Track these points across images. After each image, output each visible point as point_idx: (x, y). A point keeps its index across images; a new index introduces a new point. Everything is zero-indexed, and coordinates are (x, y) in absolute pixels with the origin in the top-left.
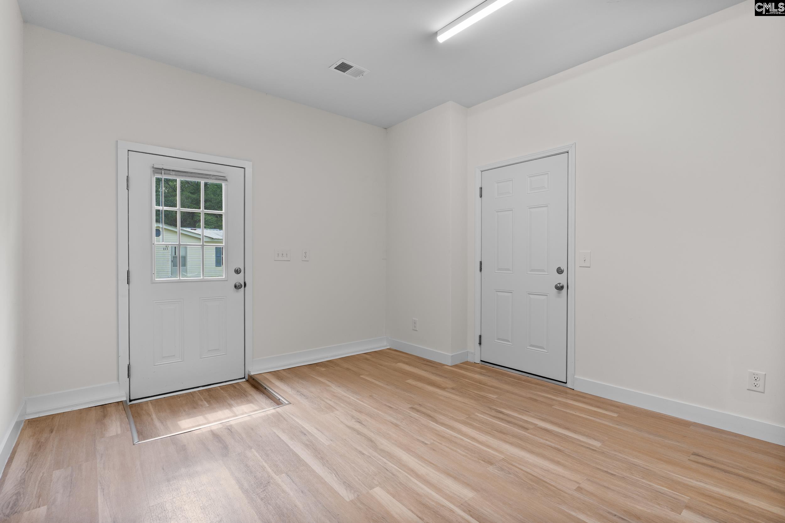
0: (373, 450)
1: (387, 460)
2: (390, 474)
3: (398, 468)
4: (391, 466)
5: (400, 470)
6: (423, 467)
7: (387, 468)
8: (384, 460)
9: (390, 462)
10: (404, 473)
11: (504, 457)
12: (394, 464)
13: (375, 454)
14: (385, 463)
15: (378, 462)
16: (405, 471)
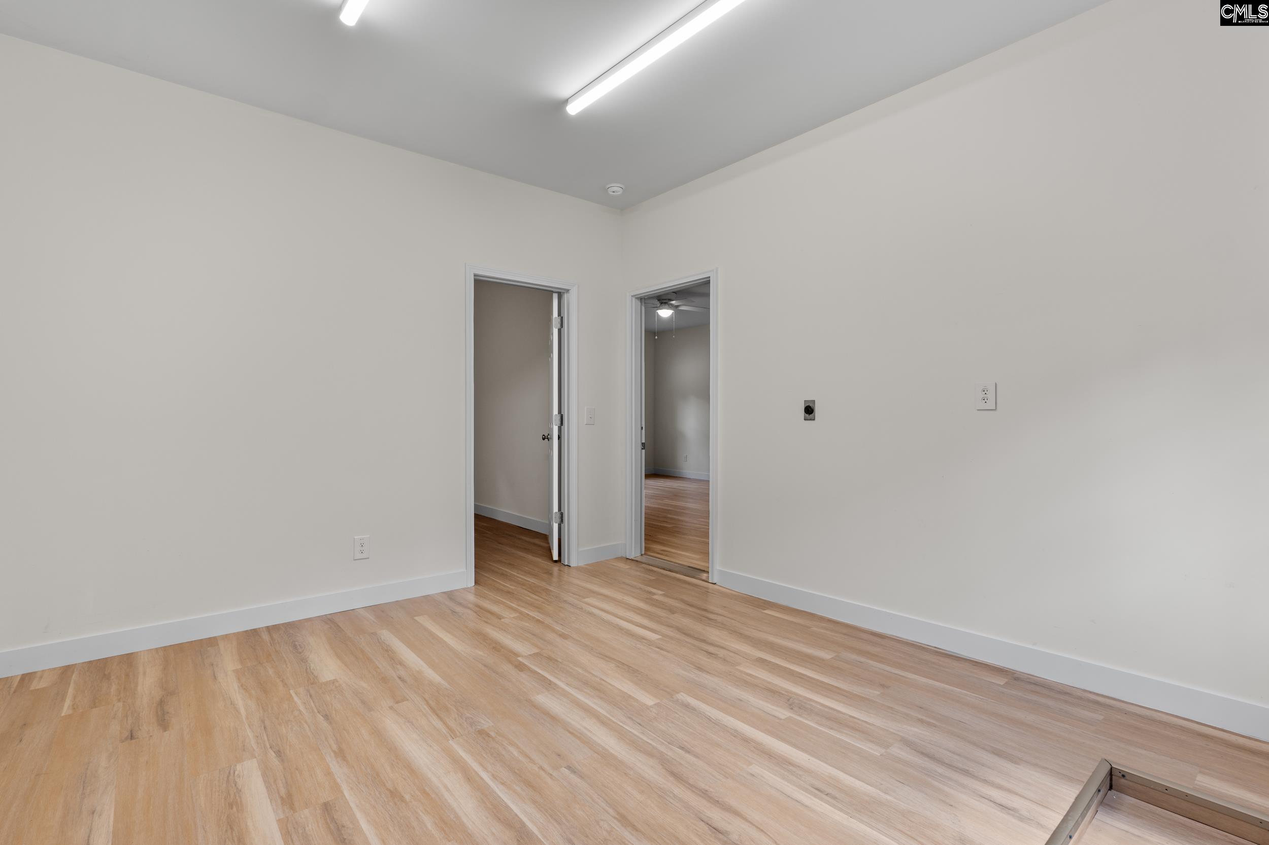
0: (667, 755)
1: (641, 739)
2: (634, 718)
3: (624, 726)
4: (635, 731)
5: (621, 724)
6: (586, 728)
7: (640, 726)
8: (645, 739)
9: (635, 735)
10: (615, 721)
11: (451, 742)
12: (631, 732)
13: (662, 748)
14: (643, 733)
15: (654, 736)
16: (614, 722)
